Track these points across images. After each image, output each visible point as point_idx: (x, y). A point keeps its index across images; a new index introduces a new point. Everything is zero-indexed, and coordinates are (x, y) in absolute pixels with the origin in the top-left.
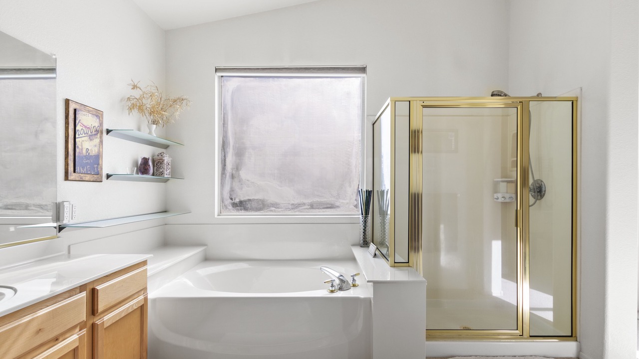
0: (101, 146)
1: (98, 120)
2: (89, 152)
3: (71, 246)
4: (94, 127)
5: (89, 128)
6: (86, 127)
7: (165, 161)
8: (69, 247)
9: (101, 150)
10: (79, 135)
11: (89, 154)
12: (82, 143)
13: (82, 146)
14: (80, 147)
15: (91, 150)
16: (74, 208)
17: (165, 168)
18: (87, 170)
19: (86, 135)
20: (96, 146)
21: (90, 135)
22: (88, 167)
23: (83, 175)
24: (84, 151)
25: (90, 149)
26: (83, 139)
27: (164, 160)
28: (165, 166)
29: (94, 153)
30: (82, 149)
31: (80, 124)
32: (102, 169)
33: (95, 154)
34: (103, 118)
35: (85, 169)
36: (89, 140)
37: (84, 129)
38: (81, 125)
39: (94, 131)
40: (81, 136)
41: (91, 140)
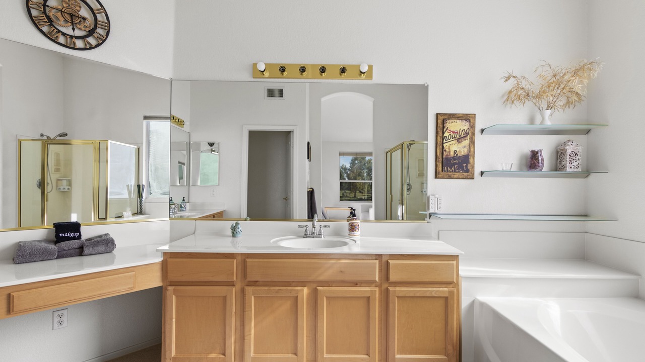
0: (472, 146)
1: (468, 123)
2: (458, 153)
3: (440, 232)
4: (462, 131)
5: (457, 132)
6: (453, 132)
7: (569, 152)
8: (439, 232)
9: (472, 149)
10: (446, 140)
11: (457, 155)
12: (449, 146)
13: (449, 149)
14: (448, 150)
15: (460, 151)
16: (439, 201)
17: (568, 160)
18: (454, 168)
19: (454, 139)
20: (465, 147)
21: (458, 139)
22: (456, 166)
23: (451, 173)
24: (452, 154)
25: (458, 150)
26: (450, 143)
27: (566, 150)
28: (568, 157)
29: (462, 153)
30: (450, 152)
31: (447, 131)
32: (473, 167)
33: (464, 154)
34: (475, 120)
35: (453, 169)
36: (457, 143)
37: (452, 134)
38: (449, 131)
39: (463, 134)
40: (448, 140)
41: (459, 142)
